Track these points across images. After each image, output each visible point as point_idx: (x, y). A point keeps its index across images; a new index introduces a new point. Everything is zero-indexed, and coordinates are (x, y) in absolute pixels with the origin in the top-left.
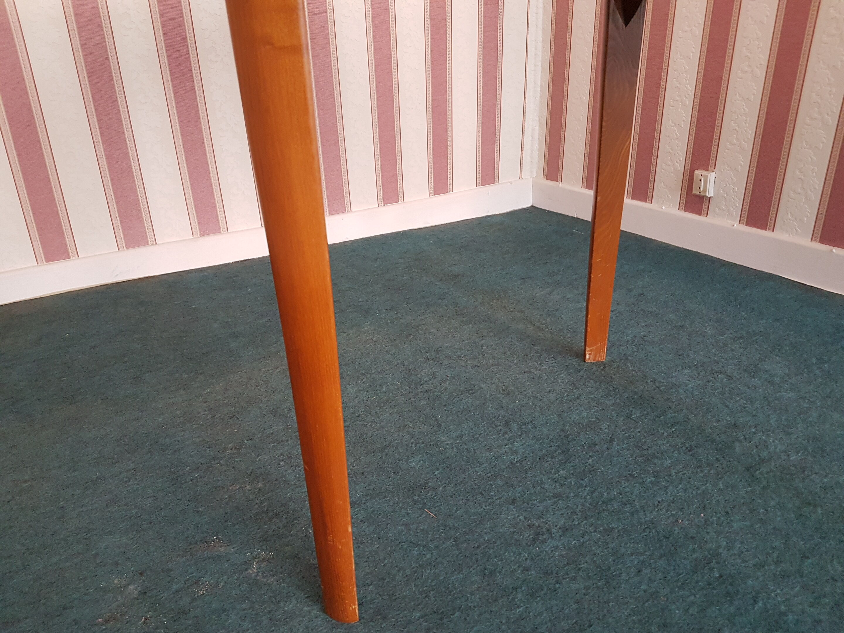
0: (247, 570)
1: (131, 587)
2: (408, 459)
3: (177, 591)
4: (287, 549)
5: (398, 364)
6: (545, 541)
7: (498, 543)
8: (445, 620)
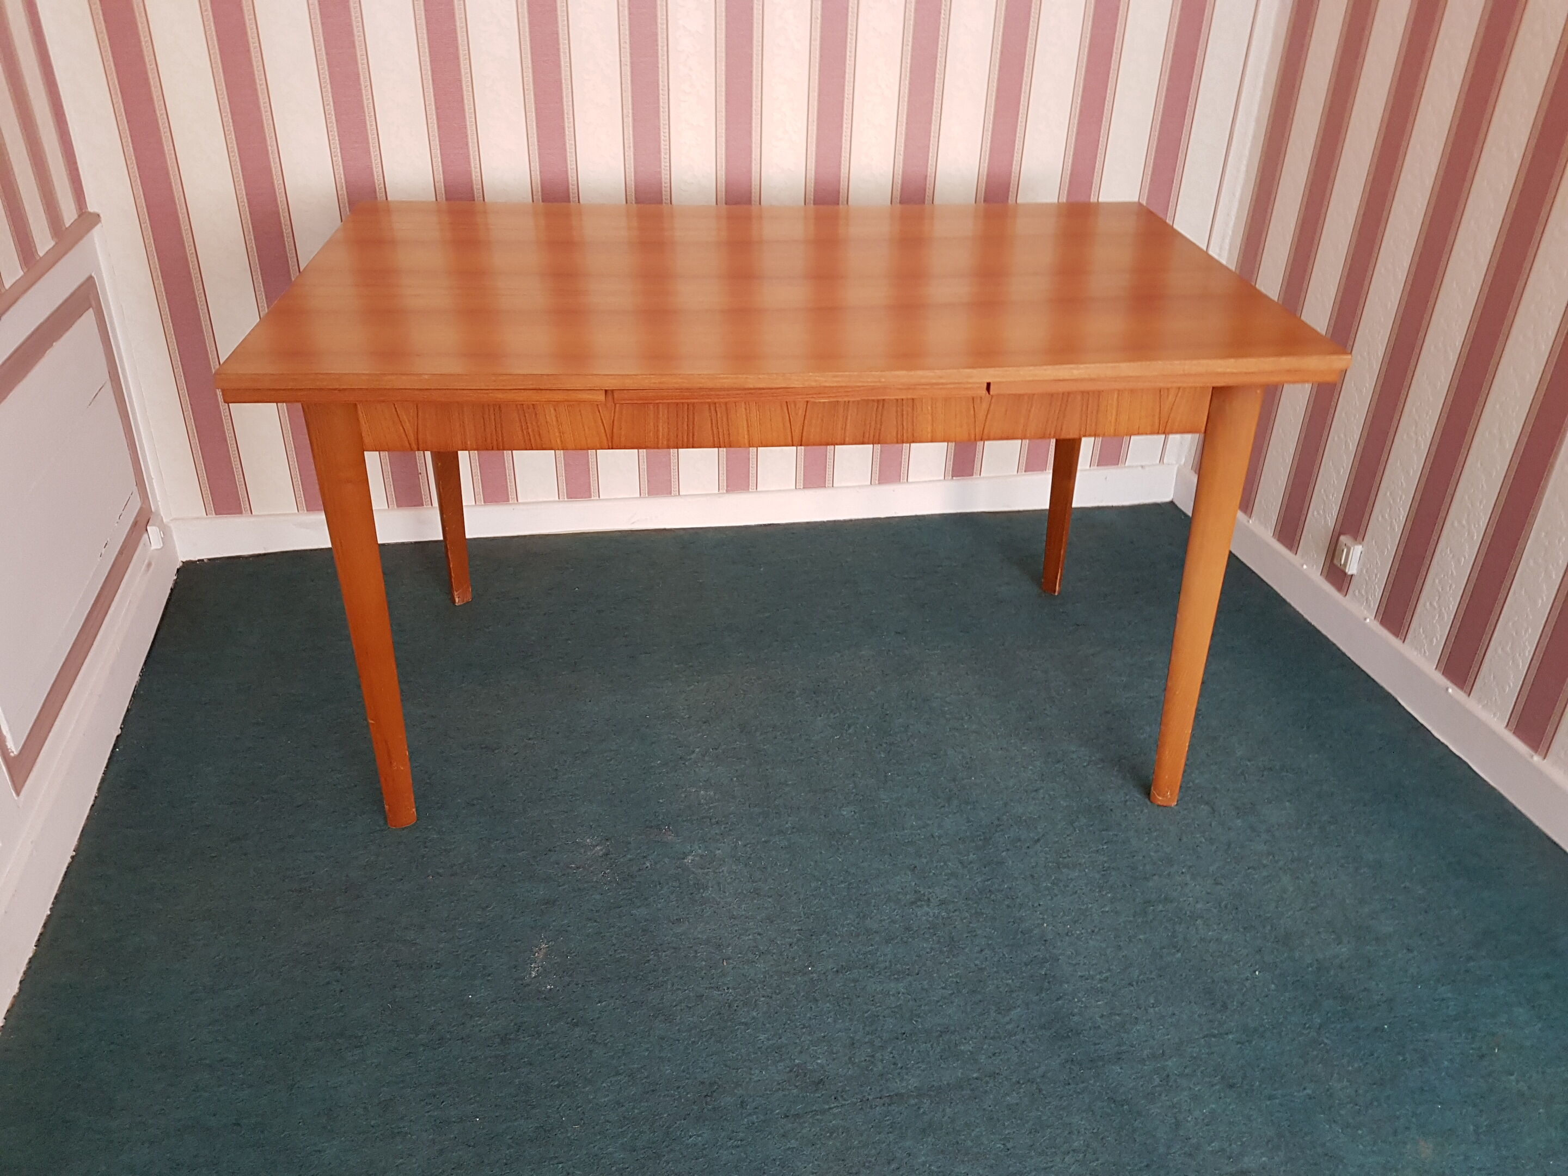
0: (684, 859)
1: (598, 848)
2: (842, 807)
3: (630, 860)
4: (717, 852)
5: (877, 705)
6: (921, 906)
7: (883, 896)
8: (813, 937)
